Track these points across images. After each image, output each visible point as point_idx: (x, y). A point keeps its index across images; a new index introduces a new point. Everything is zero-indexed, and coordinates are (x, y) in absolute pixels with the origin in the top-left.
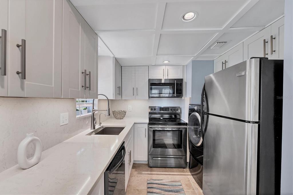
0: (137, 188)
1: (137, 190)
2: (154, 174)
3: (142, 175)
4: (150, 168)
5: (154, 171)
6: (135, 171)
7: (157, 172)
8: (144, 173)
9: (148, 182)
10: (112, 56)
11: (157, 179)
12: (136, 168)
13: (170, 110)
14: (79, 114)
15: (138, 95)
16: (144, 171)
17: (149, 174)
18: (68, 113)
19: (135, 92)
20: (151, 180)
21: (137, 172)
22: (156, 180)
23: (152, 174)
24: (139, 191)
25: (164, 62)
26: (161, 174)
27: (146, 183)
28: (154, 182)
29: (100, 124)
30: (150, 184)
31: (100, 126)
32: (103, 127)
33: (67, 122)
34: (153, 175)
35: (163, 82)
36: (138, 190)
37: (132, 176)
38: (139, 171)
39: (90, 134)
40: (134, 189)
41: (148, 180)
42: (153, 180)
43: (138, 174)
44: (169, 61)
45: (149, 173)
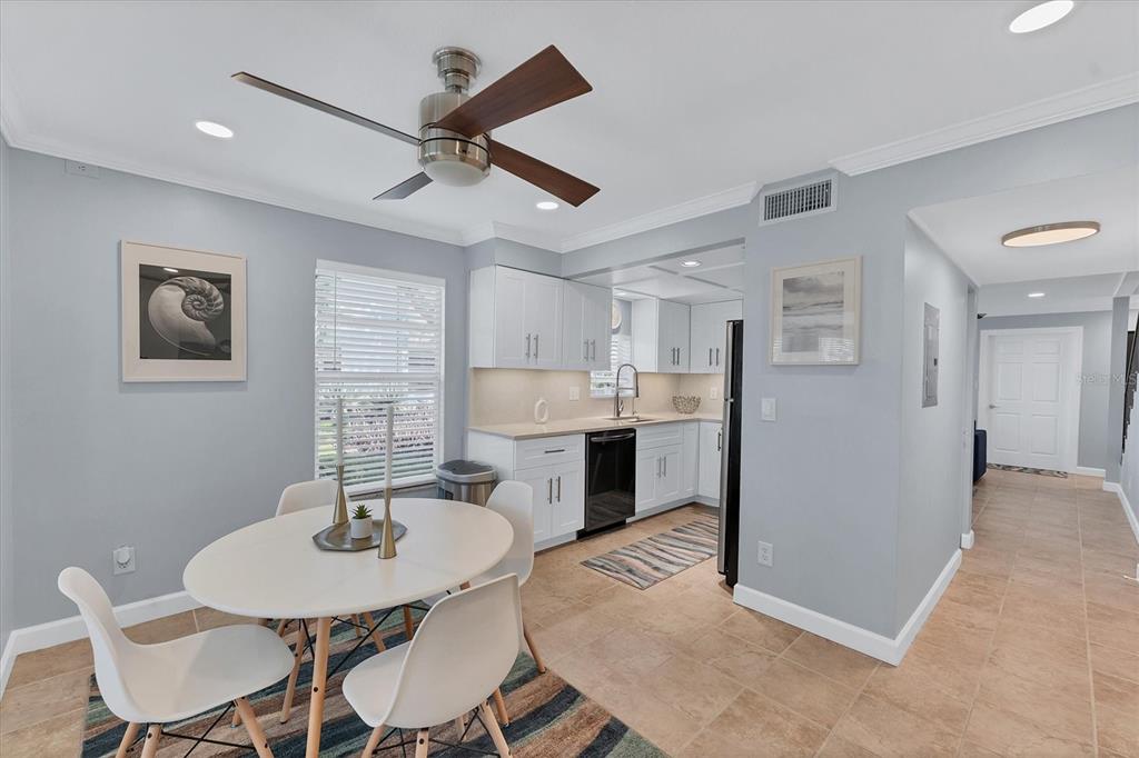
10: (653, 299)
18: (578, 387)
33: (577, 398)
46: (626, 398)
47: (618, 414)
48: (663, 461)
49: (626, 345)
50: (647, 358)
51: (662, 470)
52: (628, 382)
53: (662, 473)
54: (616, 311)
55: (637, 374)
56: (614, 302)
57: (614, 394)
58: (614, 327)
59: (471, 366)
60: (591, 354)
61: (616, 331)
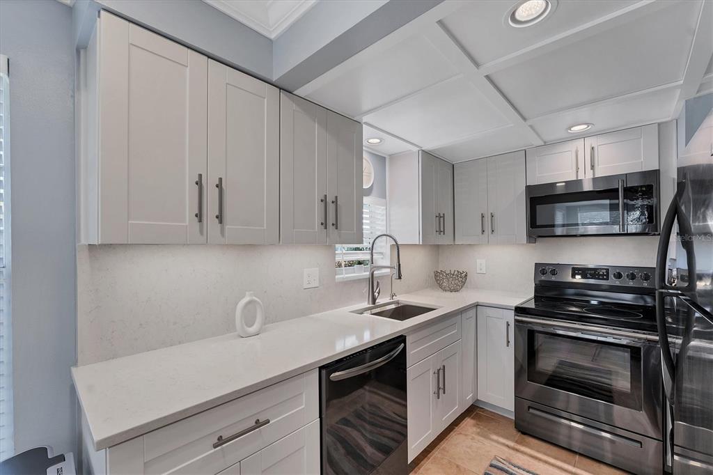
0: (459, 463)
1: (455, 466)
2: (523, 452)
3: (487, 442)
4: (520, 434)
5: (527, 445)
6: (474, 426)
7: (538, 451)
8: (495, 437)
9: (495, 463)
10: (415, 149)
11: (526, 467)
12: (479, 421)
13: (611, 276)
14: (342, 274)
15: (495, 231)
16: (497, 434)
17: (508, 446)
18: (317, 269)
19: (488, 225)
20: (505, 462)
21: (478, 430)
22: (519, 468)
23: (517, 450)
24: (460, 470)
25: (570, 128)
26: (546, 462)
27: (488, 463)
28: (510, 470)
29: (393, 296)
30: (495, 469)
31: (392, 300)
32: (397, 302)
33: (316, 284)
34: (519, 455)
35: (588, 187)
36: (458, 466)
37: (461, 434)
38: (485, 429)
39: (361, 312)
40: (450, 462)
41: (495, 458)
42: (510, 463)
43: (478, 434)
44: (588, 124)
45: (511, 444)
46: (382, 277)
47: (374, 300)
48: (441, 373)
49: (380, 210)
50: (409, 227)
51: (441, 386)
52: (384, 259)
53: (441, 389)
54: (368, 165)
55: (397, 247)
56: (365, 155)
57: (367, 274)
58: (365, 186)
59: (84, 241)
60: (331, 220)
61: (368, 192)
